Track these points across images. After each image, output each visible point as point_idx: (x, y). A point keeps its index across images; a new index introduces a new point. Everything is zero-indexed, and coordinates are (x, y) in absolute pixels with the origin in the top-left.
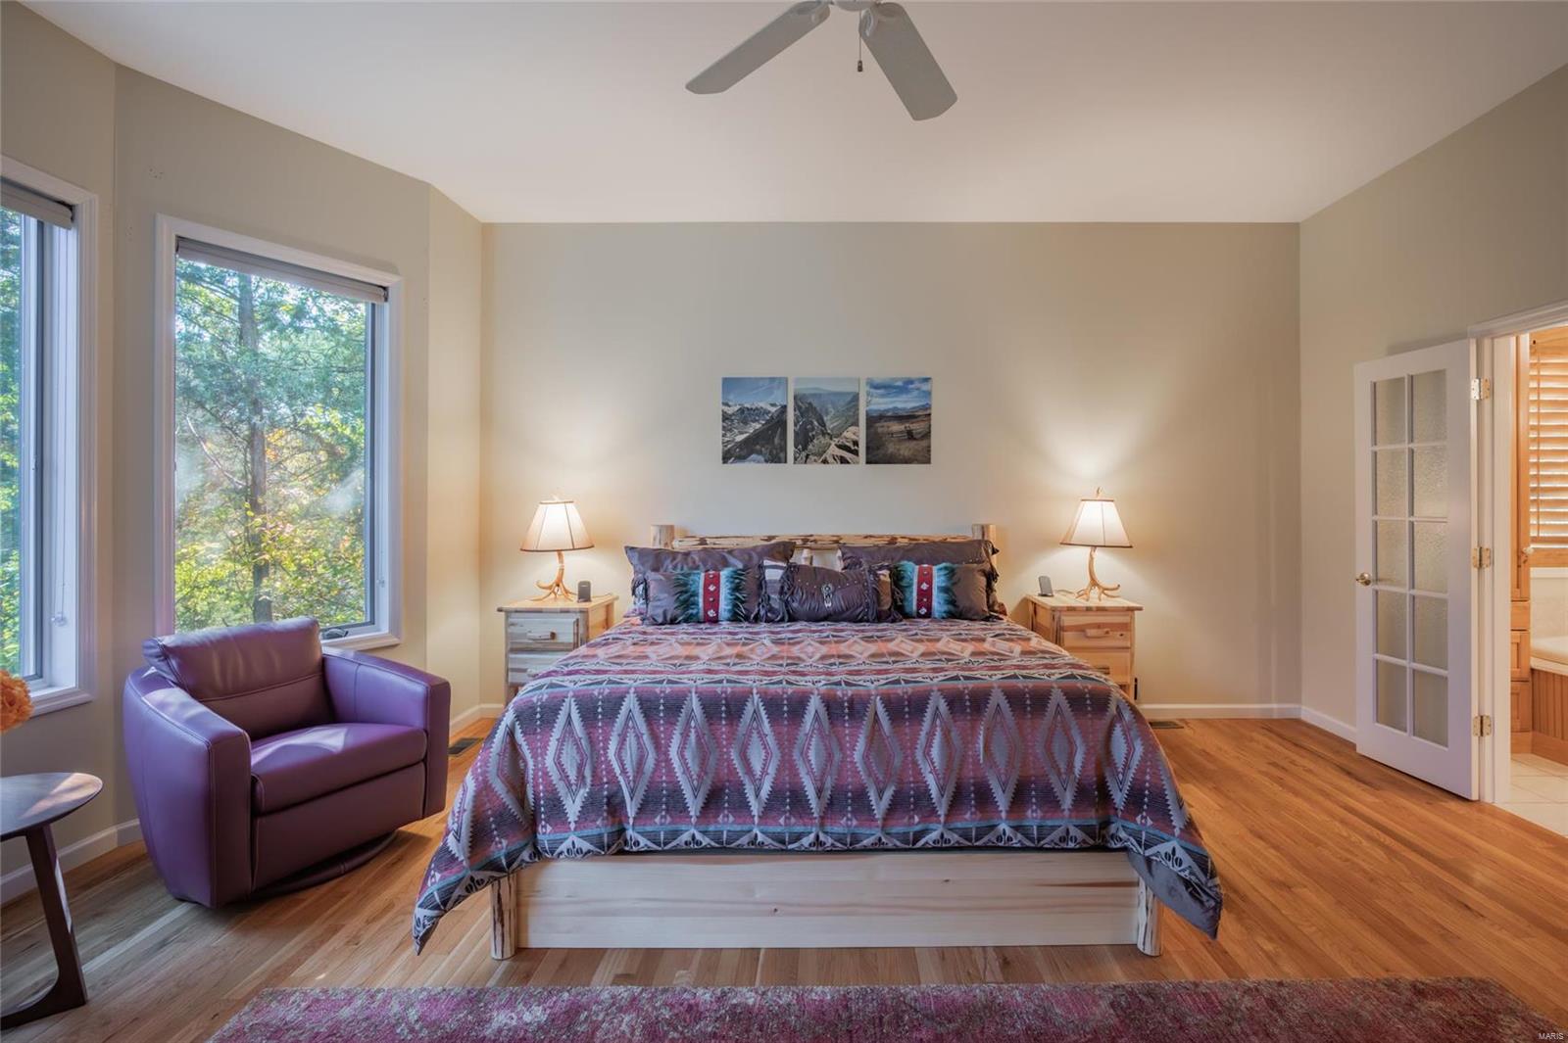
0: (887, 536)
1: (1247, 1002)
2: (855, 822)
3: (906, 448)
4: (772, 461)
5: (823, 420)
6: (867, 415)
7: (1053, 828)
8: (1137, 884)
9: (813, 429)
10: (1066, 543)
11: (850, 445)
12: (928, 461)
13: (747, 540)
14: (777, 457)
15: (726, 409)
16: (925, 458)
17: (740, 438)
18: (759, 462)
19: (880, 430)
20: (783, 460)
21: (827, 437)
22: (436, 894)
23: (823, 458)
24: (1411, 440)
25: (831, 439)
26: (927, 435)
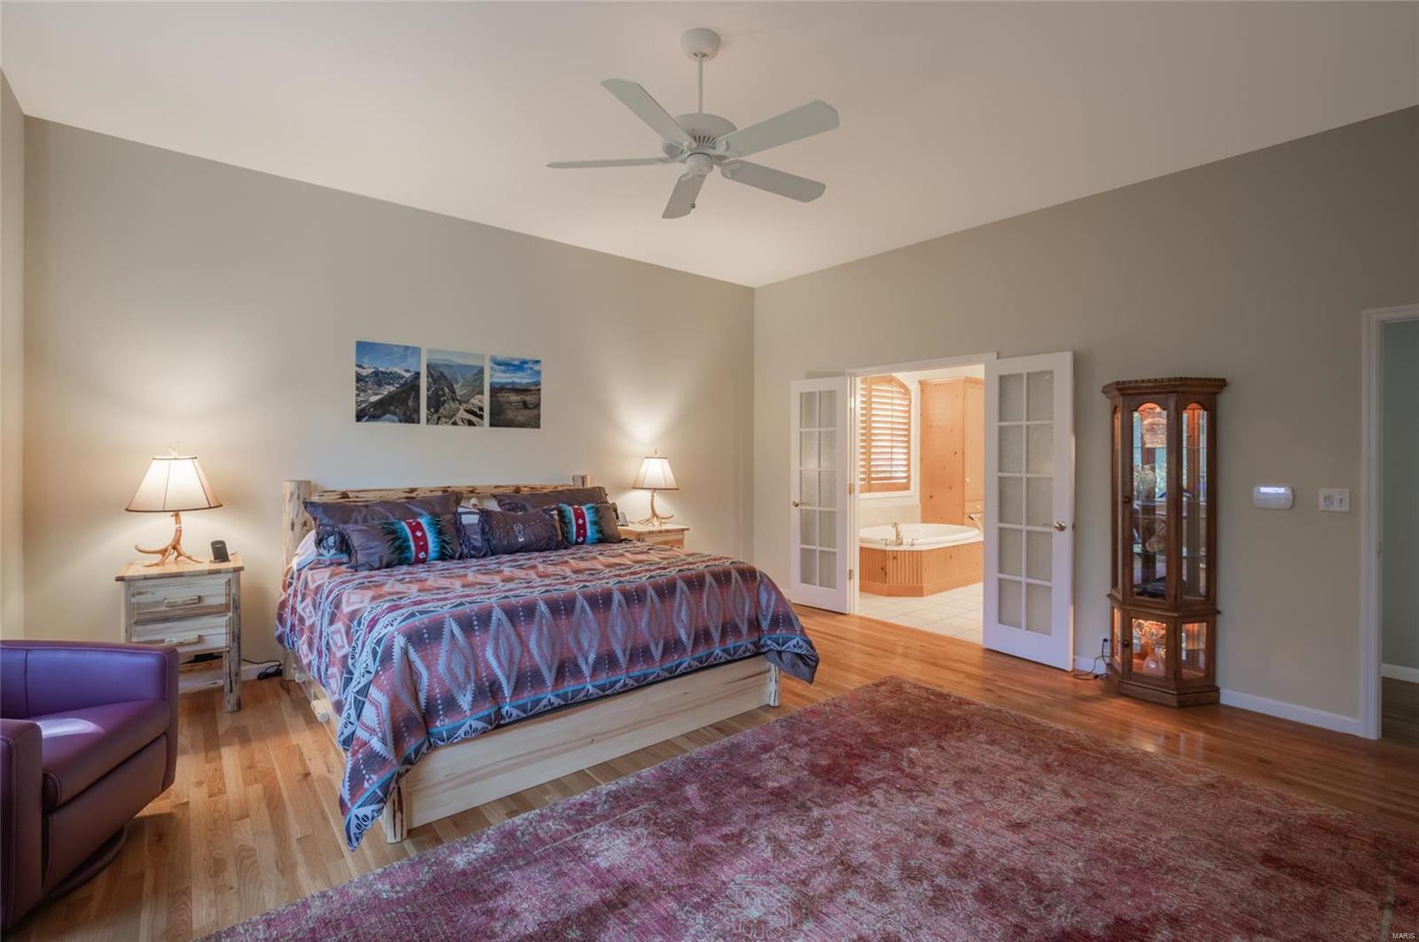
0: (513, 486)
1: (828, 709)
2: (645, 666)
3: (522, 416)
4: (406, 421)
5: (452, 386)
6: (491, 386)
7: (740, 646)
8: (769, 671)
9: (444, 395)
10: (634, 488)
11: (476, 410)
12: (538, 426)
13: (388, 492)
14: (410, 417)
15: (360, 370)
16: (534, 423)
17: (374, 399)
18: (393, 421)
19: (501, 399)
20: (416, 420)
21: (457, 402)
22: (378, 791)
23: (452, 420)
24: (820, 426)
25: (460, 404)
26: (538, 406)
